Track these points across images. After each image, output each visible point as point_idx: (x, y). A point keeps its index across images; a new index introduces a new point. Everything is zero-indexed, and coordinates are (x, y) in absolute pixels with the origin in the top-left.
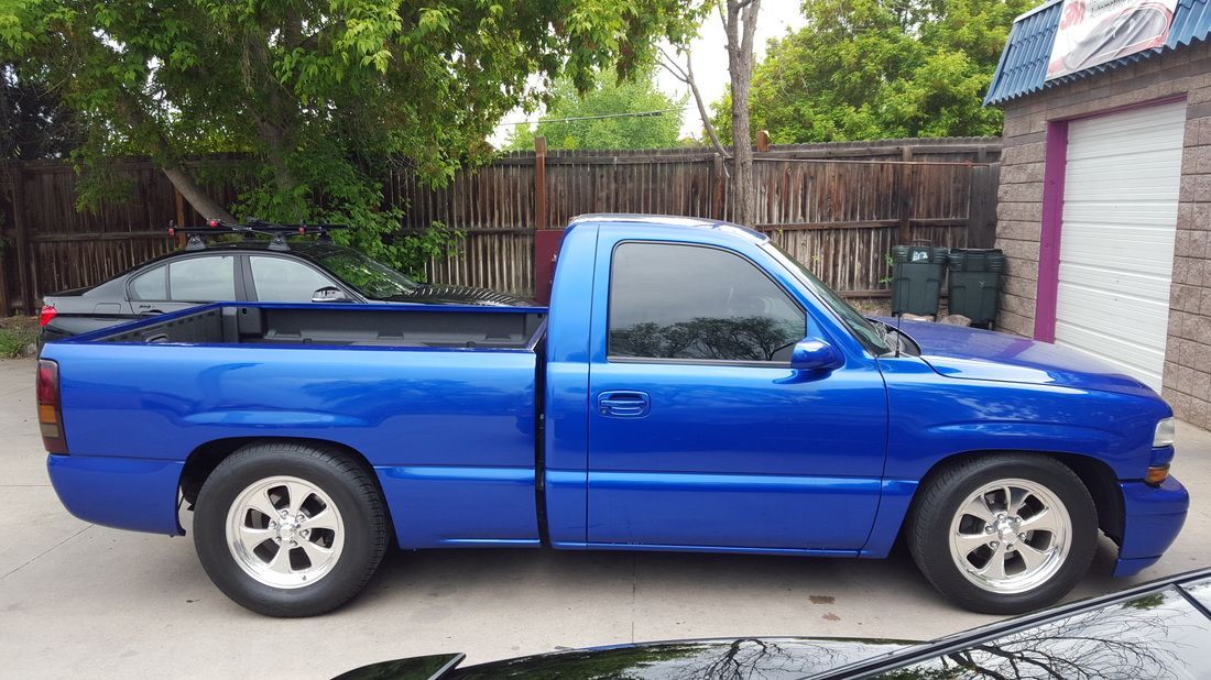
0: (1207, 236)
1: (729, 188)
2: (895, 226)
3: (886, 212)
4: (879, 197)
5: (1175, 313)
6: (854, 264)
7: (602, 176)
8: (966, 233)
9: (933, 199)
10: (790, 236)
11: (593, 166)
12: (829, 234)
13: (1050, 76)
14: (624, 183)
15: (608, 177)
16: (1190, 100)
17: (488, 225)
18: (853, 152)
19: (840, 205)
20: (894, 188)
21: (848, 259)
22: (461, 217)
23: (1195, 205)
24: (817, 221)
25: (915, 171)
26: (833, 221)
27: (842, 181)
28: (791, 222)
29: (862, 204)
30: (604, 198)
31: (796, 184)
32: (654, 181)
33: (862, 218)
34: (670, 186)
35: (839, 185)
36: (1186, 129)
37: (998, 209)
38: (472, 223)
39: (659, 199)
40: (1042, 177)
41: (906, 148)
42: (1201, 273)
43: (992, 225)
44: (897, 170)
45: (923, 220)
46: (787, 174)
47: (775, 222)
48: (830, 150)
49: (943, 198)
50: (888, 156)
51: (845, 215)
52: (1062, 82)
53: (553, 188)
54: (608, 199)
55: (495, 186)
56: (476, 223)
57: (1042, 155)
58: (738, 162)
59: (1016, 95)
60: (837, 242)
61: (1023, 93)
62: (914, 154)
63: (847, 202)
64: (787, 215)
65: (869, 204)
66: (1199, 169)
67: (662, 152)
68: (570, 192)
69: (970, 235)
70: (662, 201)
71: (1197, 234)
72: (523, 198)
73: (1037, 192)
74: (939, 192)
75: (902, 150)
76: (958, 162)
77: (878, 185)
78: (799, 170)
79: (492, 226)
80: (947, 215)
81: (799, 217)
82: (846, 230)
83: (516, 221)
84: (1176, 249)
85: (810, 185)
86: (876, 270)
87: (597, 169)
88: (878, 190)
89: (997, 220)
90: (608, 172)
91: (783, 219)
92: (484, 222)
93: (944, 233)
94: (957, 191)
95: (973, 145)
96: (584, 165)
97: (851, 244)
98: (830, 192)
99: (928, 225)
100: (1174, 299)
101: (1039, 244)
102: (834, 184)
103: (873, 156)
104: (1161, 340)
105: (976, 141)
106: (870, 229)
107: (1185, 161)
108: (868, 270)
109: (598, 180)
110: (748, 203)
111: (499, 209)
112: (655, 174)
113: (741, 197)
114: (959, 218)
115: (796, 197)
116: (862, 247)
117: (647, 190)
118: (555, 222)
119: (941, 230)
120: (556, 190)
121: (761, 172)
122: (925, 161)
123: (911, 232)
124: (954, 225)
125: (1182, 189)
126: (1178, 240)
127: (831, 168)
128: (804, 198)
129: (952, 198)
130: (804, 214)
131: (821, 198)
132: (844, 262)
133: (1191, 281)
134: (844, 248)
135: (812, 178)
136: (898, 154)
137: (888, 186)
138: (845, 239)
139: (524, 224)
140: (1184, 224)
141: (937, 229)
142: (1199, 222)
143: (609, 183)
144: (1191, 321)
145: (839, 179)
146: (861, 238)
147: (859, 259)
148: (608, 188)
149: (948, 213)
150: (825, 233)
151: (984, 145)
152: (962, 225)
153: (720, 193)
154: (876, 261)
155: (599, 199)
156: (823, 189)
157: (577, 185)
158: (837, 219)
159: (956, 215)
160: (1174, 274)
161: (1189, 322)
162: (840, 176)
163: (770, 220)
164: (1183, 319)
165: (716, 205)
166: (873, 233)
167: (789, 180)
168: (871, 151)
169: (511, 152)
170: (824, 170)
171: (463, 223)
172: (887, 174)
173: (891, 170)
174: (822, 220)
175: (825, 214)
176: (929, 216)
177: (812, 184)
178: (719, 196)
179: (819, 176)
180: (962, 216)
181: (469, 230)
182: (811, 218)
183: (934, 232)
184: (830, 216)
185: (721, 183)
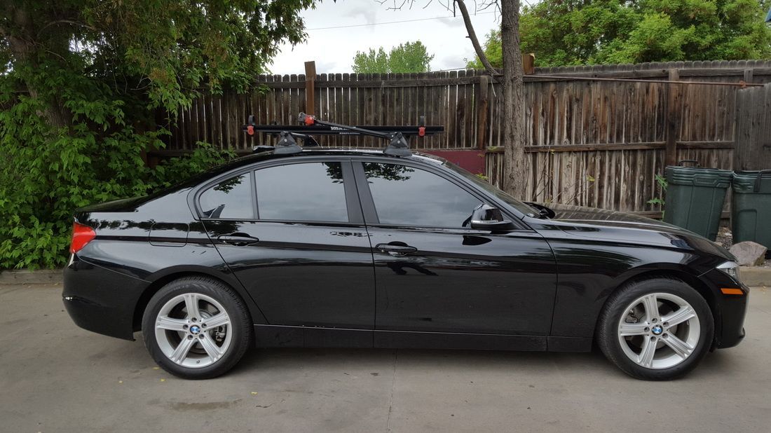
1: (495, 111)
2: (662, 148)
3: (652, 134)
4: (644, 120)
6: (619, 186)
7: (370, 100)
8: (731, 154)
9: (698, 123)
11: (361, 90)
12: (595, 156)
14: (392, 106)
15: (376, 101)
18: (618, 75)
19: (605, 127)
20: (659, 111)
21: (613, 181)
22: (234, 139)
24: (583, 142)
26: (598, 143)
27: (608, 103)
28: (556, 143)
29: (628, 126)
30: (373, 119)
31: (561, 108)
32: (421, 103)
33: (628, 139)
34: (436, 109)
35: (604, 106)
38: (245, 145)
41: (672, 71)
44: (664, 95)
45: (688, 143)
46: (553, 97)
47: (541, 144)
49: (708, 121)
51: (611, 137)
53: (322, 110)
60: (602, 163)
62: (681, 76)
63: (612, 124)
64: (552, 137)
65: (634, 126)
69: (737, 157)
72: (294, 121)
74: (704, 115)
75: (668, 73)
77: (643, 108)
78: (565, 92)
80: (712, 137)
81: (565, 139)
82: (611, 151)
85: (575, 107)
86: (641, 191)
87: (366, 93)
88: (643, 112)
90: (376, 96)
91: (548, 141)
93: (709, 156)
94: (722, 114)
95: (738, 68)
96: (353, 89)
97: (617, 166)
98: (595, 115)
99: (694, 148)
102: (600, 106)
105: (742, 64)
106: (635, 151)
108: (633, 192)
109: (366, 103)
110: (518, 121)
112: (421, 98)
113: (510, 115)
114: (724, 141)
115: (561, 120)
116: (627, 169)
119: (706, 152)
122: (691, 82)
123: (677, 155)
124: (719, 148)
127: (596, 93)
128: (570, 120)
129: (717, 121)
130: (569, 137)
131: (587, 120)
132: (610, 184)
134: (610, 170)
135: (577, 100)
136: (664, 76)
137: (654, 108)
138: (610, 161)
141: (703, 152)
143: (376, 106)
145: (605, 102)
146: (627, 159)
147: (625, 180)
148: (376, 111)
149: (714, 135)
150: (591, 155)
151: (751, 69)
152: (727, 147)
153: (485, 116)
154: (642, 183)
156: (588, 112)
157: (346, 108)
158: (602, 141)
159: (720, 136)
162: (606, 98)
163: (535, 142)
165: (482, 127)
166: (639, 156)
167: (554, 103)
168: (637, 74)
169: (283, 76)
170: (590, 91)
171: (237, 145)
172: (653, 97)
173: (656, 93)
174: (587, 142)
175: (590, 136)
176: (694, 138)
177: (578, 106)
178: (485, 119)
179: (585, 97)
180: (727, 139)
181: (241, 151)
182: (576, 140)
183: (700, 154)
184: (595, 138)
185: (486, 106)
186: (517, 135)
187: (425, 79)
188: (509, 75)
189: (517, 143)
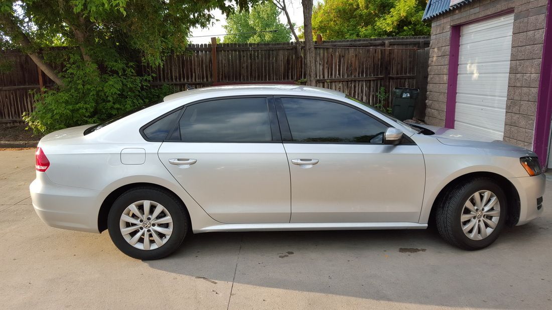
0: (523, 76)
1: (304, 62)
2: (381, 79)
3: (378, 72)
4: (374, 66)
5: (508, 114)
7: (244, 56)
8: (414, 81)
9: (399, 66)
10: (333, 84)
11: (239, 51)
12: (351, 83)
13: (451, 4)
14: (255, 59)
15: (247, 57)
16: (515, 11)
17: (190, 80)
18: (362, 44)
19: (356, 69)
20: (381, 61)
22: (176, 76)
23: (518, 62)
24: (346, 77)
25: (391, 52)
26: (353, 77)
27: (357, 58)
28: (333, 78)
29: (367, 68)
30: (245, 67)
31: (336, 60)
32: (269, 59)
33: (366, 75)
34: (276, 61)
35: (356, 59)
36: (514, 25)
37: (429, 70)
38: (182, 80)
39: (271, 67)
40: (448, 53)
41: (387, 42)
42: (520, 94)
43: (427, 77)
44: (383, 52)
45: (395, 76)
46: (331, 55)
47: (326, 78)
48: (351, 43)
49: (404, 66)
50: (378, 45)
51: (359, 74)
52: (457, 6)
53: (220, 62)
54: (247, 67)
55: (193, 62)
56: (184, 80)
57: (448, 43)
58: (307, 47)
59: (437, 14)
60: (355, 87)
61: (440, 13)
62: (390, 45)
63: (359, 68)
64: (331, 75)
65: (370, 69)
66: (520, 44)
67: (272, 44)
68: (229, 64)
69: (416, 83)
70: (273, 68)
71: (518, 76)
72: (206, 67)
73: (446, 60)
74: (402, 63)
75: (385, 43)
76: (411, 47)
77: (374, 60)
78: (337, 52)
79: (192, 81)
80: (406, 73)
81: (337, 75)
82: (359, 81)
83: (203, 78)
84: (509, 83)
85: (342, 59)
86: (373, 100)
87: (242, 53)
88: (373, 62)
89: (428, 75)
90: (247, 55)
91: (330, 76)
92: (188, 79)
93: (404, 82)
94: (410, 62)
95: (417, 40)
96: (235, 51)
97: (361, 88)
98: (351, 63)
99: (397, 78)
100: (508, 107)
101: (447, 85)
102: (353, 59)
103: (371, 46)
104: (502, 127)
105: (419, 38)
106: (370, 81)
107: (513, 41)
109: (242, 58)
110: (312, 68)
111: (195, 72)
112: (269, 55)
113: (309, 65)
114: (411, 75)
115: (336, 66)
116: (366, 89)
117: (265, 63)
118: (222, 79)
119: (403, 80)
120: (222, 64)
121: (319, 54)
122: (395, 47)
123: (389, 82)
124: (409, 78)
125: (512, 54)
126: (510, 79)
127: (352, 51)
128: (340, 66)
129: (408, 65)
130: (339, 74)
131: (347, 66)
133: (516, 98)
134: (358, 90)
135: (343, 56)
136: (383, 45)
137: (378, 60)
138: (358, 85)
139: (207, 80)
140: (513, 71)
141: (401, 80)
142: (519, 69)
143: (247, 59)
144: (516, 117)
145: (356, 57)
146: (366, 85)
147: (365, 95)
148: (247, 62)
150: (349, 83)
151: (423, 40)
152: (413, 78)
153: (300, 64)
154: (373, 96)
155: (243, 68)
156: (348, 62)
157: (232, 60)
158: (355, 76)
159: (409, 73)
160: (508, 95)
161: (515, 118)
162: (356, 55)
163: (324, 77)
164: (512, 117)
165: (298, 70)
166: (372, 82)
167: (332, 58)
168: (370, 43)
169: (200, 44)
170: (349, 52)
171: (178, 80)
172: (378, 55)
173: (380, 52)
174: (348, 77)
175: (349, 74)
176: (397, 74)
177: (343, 59)
178: (300, 66)
179: (346, 54)
180: (413, 74)
181: (180, 83)
182: (343, 76)
183: (400, 82)
184: (351, 74)
185: (300, 59)
186: (313, 74)
187: (270, 46)
188: (308, 47)
189: (312, 78)
